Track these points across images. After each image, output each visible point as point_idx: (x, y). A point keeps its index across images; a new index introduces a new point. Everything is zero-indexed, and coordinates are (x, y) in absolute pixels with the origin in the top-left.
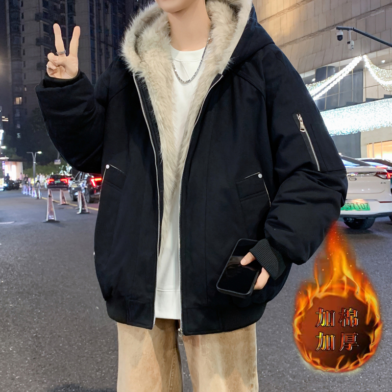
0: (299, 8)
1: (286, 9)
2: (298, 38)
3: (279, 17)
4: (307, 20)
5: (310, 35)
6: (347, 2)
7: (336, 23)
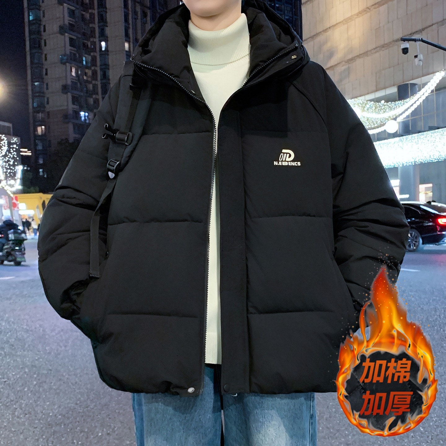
2: (369, 49)
4: (379, 27)
5: (383, 46)
6: (427, 5)
7: (414, 31)
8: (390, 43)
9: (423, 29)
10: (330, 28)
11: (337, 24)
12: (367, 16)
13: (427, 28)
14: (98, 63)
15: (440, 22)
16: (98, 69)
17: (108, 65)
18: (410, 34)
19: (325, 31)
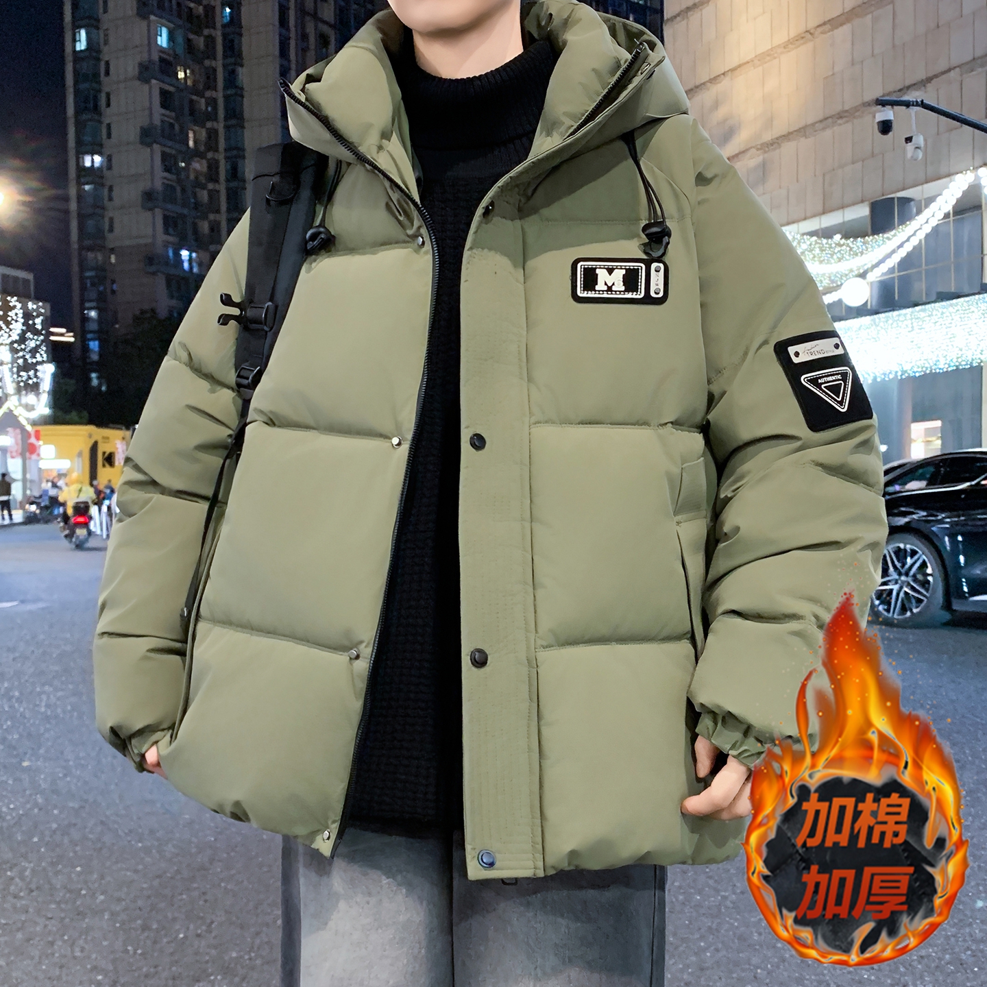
0: (810, 45)
1: (779, 46)
2: (809, 122)
3: (761, 68)
4: (833, 74)
5: (841, 115)
6: (938, 27)
7: (907, 83)
8: (856, 109)
9: (929, 80)
10: (724, 74)
11: (740, 66)
12: (805, 49)
13: (936, 76)
14: (222, 144)
15: (967, 63)
16: (221, 157)
17: (244, 150)
18: (900, 90)
19: (714, 80)
